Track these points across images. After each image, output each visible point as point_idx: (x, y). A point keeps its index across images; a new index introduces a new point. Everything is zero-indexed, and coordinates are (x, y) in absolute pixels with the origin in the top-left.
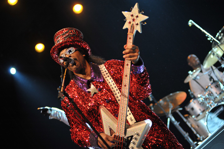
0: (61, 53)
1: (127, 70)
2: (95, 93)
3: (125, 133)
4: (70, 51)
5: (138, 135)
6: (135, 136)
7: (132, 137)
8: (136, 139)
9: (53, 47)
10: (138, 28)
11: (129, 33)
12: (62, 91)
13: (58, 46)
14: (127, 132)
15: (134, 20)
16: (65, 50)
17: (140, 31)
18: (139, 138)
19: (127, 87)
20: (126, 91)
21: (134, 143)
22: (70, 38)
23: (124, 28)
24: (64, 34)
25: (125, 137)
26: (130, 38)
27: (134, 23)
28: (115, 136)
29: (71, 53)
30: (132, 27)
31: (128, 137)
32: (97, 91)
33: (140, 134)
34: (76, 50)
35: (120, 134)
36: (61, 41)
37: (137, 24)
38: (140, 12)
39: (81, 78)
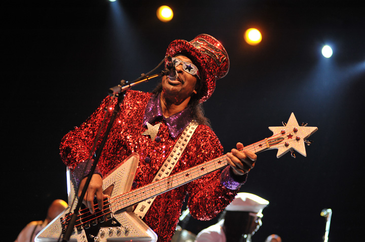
0: (180, 57)
1: (212, 166)
2: (149, 136)
3: (118, 212)
4: (189, 68)
5: (127, 232)
6: (122, 229)
7: (118, 225)
8: (119, 232)
9: (182, 41)
10: (282, 150)
11: (267, 139)
12: (123, 88)
13: (188, 46)
14: (122, 214)
15: (290, 136)
16: (188, 60)
17: (279, 154)
18: (123, 236)
19: (188, 180)
20: (180, 180)
21: (111, 233)
22: (210, 58)
23: (271, 128)
24: (211, 47)
25: (112, 216)
26: (260, 146)
27: (286, 140)
28: (106, 199)
29: (187, 71)
30: (279, 140)
31: (114, 219)
32: (154, 137)
33: (130, 235)
34: (195, 76)
35: (113, 205)
36: (199, 48)
37: (287, 145)
38: (306, 139)
39: (160, 105)
